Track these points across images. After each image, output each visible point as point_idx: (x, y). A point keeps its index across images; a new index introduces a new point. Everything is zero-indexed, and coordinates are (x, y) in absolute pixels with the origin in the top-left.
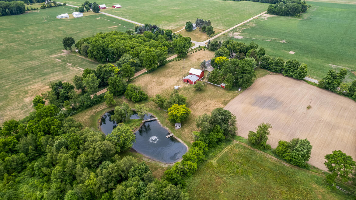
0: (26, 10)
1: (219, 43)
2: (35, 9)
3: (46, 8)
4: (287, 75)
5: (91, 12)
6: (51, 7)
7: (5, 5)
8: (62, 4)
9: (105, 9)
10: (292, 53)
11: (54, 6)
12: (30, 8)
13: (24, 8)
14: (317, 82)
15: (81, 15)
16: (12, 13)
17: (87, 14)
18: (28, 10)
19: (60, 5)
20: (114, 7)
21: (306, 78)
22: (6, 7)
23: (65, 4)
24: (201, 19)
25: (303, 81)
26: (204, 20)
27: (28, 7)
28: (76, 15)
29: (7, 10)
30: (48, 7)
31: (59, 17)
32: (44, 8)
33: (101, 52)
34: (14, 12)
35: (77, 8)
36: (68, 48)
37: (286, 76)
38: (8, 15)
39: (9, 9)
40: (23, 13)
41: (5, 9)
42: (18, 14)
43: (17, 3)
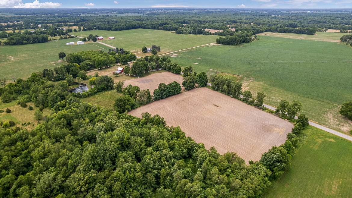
0: (49, 40)
2: (55, 40)
3: (63, 39)
5: (91, 42)
6: (66, 38)
7: (35, 37)
8: (75, 36)
9: (102, 40)
11: (69, 38)
12: (51, 39)
13: (48, 39)
15: (83, 43)
16: (39, 42)
17: (87, 42)
18: (50, 40)
19: (73, 37)
20: (109, 38)
22: (36, 38)
23: (76, 37)
25: (179, 75)
27: (50, 38)
28: (79, 43)
29: (36, 40)
30: (64, 38)
31: (67, 44)
32: (61, 39)
33: (76, 59)
34: (40, 41)
35: (81, 39)
36: (61, 59)
38: (36, 43)
39: (37, 39)
40: (46, 42)
41: (35, 39)
42: (43, 43)
43: (43, 36)
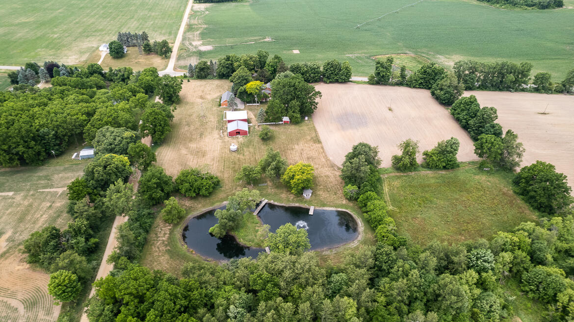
1: (209, 63)
4: (331, 80)
10: (296, 52)
14: (366, 79)
21: (353, 78)
24: (127, 32)
25: (349, 83)
26: (132, 33)
37: (331, 82)
